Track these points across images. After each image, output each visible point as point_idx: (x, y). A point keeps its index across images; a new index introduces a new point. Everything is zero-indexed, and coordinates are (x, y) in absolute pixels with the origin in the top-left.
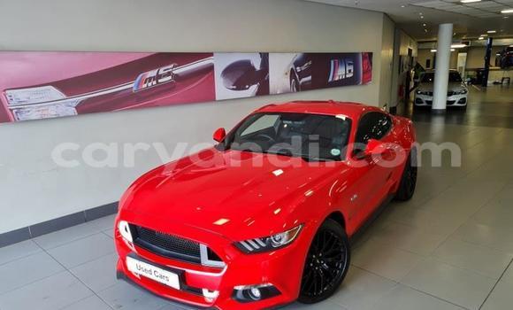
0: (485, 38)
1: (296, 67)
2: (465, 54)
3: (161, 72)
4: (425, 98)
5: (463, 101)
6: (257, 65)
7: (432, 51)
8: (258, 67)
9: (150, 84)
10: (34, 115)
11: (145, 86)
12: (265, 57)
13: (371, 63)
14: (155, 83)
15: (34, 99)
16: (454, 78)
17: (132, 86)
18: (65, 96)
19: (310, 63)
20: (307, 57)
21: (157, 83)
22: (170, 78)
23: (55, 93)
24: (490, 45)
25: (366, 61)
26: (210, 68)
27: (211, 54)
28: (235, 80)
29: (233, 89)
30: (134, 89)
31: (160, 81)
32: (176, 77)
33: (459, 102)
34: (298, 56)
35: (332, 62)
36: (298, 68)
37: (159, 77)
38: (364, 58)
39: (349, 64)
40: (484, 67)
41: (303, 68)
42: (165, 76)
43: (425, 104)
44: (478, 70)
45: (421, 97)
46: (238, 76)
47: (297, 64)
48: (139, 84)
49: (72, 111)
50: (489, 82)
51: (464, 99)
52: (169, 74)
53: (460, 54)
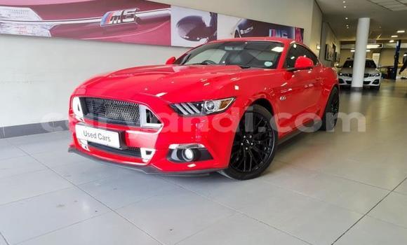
0: (395, 42)
1: (240, 29)
2: (379, 54)
3: (126, 13)
4: (345, 79)
5: (377, 82)
6: (207, 22)
7: (352, 51)
8: (208, 24)
9: (115, 22)
10: (13, 31)
11: (111, 22)
12: (214, 16)
13: (302, 39)
14: (119, 21)
15: (13, 17)
16: (370, 65)
17: (100, 20)
18: (41, 20)
19: (252, 28)
20: (250, 23)
21: (122, 22)
22: (133, 19)
23: (33, 15)
24: (399, 47)
25: (299, 35)
26: (168, 18)
27: (169, 6)
28: (188, 31)
29: (186, 39)
30: (102, 24)
31: (124, 20)
32: (138, 19)
33: (373, 83)
34: (242, 21)
35: (270, 31)
36: (242, 31)
37: (123, 17)
38: (297, 32)
39: (285, 35)
40: (393, 65)
41: (246, 32)
42: (129, 17)
43: (345, 84)
44: (389, 68)
45: (343, 78)
46: (192, 28)
47: (241, 27)
48: (106, 20)
49: (47, 33)
50: (397, 77)
51: (378, 80)
52: (132, 16)
53: (374, 54)
